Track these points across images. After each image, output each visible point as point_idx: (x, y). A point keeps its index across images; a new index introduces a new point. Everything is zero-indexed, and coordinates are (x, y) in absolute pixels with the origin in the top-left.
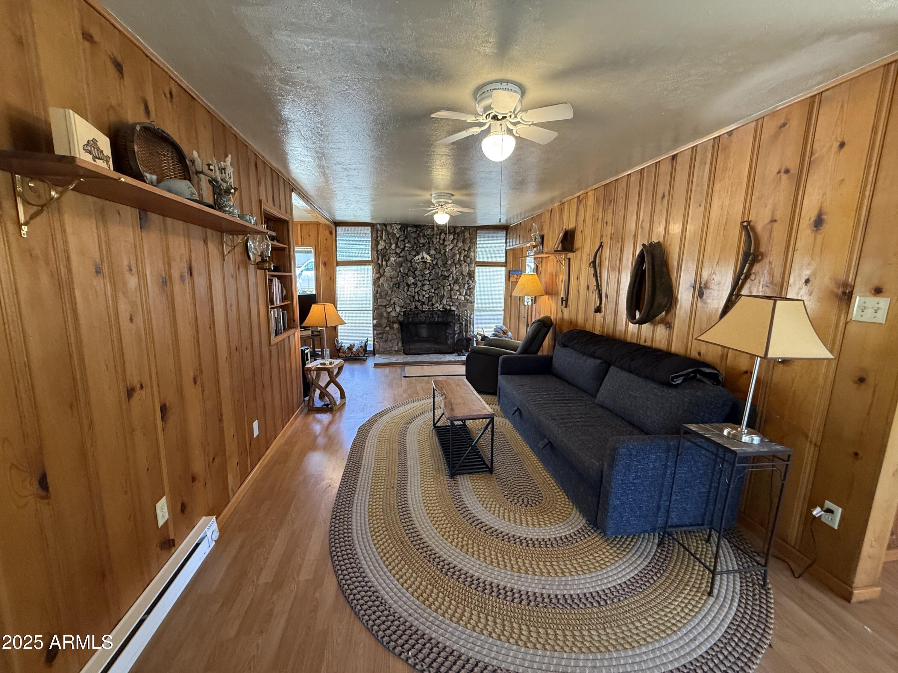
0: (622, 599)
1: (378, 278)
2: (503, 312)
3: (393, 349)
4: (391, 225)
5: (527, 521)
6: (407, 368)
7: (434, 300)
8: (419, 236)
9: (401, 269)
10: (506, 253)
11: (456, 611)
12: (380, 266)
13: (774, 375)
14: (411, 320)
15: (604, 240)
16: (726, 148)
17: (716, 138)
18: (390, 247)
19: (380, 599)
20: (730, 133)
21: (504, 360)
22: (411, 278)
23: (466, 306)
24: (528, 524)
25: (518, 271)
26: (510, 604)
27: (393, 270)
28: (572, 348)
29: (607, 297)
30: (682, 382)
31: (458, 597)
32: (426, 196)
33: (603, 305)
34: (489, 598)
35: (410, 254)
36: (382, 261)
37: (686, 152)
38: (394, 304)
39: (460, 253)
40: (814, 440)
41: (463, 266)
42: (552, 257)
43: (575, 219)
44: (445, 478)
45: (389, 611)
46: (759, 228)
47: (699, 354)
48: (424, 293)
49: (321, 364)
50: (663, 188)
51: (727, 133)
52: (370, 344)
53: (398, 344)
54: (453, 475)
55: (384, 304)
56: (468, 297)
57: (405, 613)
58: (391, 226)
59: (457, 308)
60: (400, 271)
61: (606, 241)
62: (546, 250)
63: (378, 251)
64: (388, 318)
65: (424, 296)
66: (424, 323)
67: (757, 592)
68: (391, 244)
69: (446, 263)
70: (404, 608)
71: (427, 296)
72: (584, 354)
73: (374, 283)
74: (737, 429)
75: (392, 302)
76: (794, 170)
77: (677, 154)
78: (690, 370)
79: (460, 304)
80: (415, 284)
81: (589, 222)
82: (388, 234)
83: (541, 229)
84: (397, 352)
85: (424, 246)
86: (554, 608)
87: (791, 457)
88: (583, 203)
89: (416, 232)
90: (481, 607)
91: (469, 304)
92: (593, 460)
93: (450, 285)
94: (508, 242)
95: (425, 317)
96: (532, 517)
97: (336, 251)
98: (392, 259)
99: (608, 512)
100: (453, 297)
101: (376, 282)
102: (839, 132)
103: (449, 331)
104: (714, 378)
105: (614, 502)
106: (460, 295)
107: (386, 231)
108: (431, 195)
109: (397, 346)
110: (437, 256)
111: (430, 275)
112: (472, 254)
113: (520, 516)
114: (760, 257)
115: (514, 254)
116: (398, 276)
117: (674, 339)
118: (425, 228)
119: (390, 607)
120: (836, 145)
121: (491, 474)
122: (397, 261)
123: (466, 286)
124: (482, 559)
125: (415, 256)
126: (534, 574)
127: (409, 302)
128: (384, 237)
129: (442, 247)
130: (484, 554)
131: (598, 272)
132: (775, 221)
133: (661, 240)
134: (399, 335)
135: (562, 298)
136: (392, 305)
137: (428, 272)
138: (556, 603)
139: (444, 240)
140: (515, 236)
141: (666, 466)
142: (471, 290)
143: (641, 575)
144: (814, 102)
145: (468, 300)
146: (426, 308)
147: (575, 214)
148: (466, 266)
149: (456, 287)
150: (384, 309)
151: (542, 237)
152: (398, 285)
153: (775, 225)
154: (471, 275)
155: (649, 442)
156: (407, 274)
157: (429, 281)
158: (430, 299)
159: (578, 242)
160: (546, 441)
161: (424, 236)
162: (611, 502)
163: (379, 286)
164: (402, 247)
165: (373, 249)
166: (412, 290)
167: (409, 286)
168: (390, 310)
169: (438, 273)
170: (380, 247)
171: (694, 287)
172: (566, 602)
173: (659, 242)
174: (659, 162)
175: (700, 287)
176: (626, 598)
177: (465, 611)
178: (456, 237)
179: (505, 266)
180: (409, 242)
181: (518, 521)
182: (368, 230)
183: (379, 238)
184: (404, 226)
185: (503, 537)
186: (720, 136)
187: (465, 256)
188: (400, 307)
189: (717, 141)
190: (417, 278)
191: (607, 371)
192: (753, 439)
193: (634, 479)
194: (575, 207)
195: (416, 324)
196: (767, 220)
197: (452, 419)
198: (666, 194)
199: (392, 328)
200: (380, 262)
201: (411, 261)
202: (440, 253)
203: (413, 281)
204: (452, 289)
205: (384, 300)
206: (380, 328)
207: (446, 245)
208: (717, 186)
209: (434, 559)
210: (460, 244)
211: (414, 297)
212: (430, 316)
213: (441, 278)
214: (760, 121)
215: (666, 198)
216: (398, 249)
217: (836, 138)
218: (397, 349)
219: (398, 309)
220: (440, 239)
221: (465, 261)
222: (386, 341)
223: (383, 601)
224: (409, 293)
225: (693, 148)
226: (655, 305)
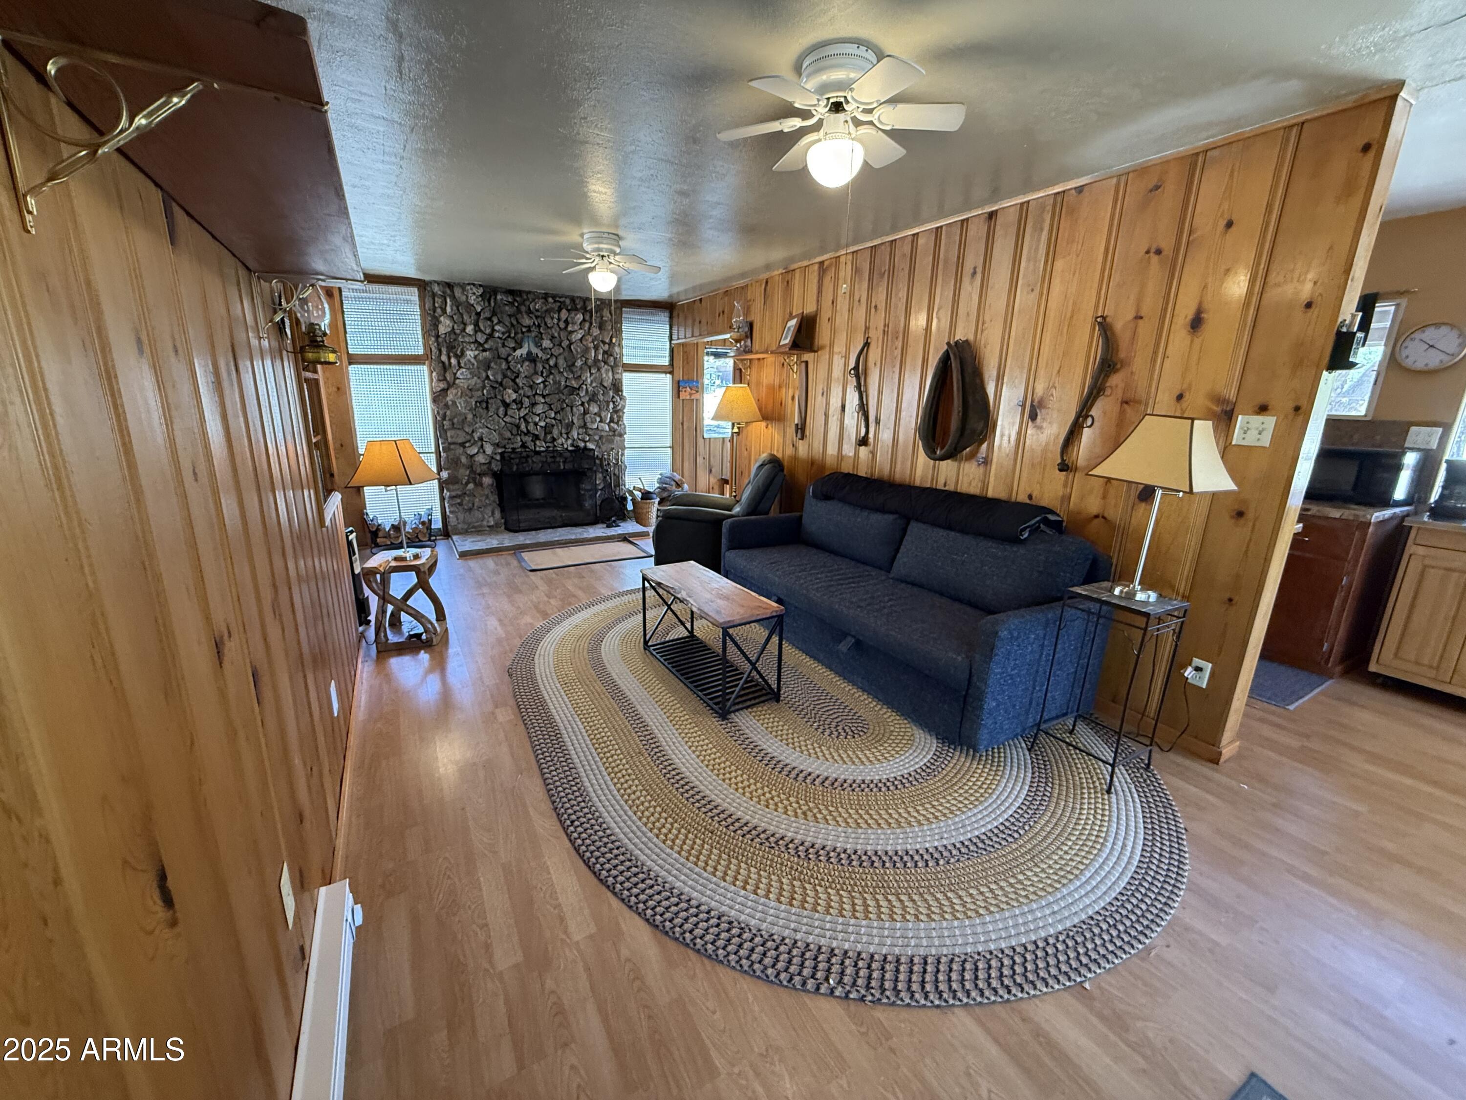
0: (1032, 824)
1: (445, 391)
2: (669, 451)
3: (485, 523)
4: (463, 286)
5: (868, 758)
6: (526, 556)
7: (555, 432)
8: (519, 311)
9: (489, 373)
10: (672, 351)
11: (854, 904)
12: (445, 367)
13: (1133, 518)
14: (515, 468)
15: (872, 334)
16: (1072, 211)
17: (1058, 193)
18: (464, 330)
19: (735, 924)
20: (1080, 190)
21: (733, 527)
22: (510, 391)
23: (612, 442)
24: (871, 761)
25: (693, 381)
26: (916, 871)
27: (473, 375)
28: (843, 500)
29: (878, 422)
30: (1029, 535)
31: (844, 884)
32: (572, 235)
33: (871, 435)
34: (885, 872)
35: (504, 346)
36: (449, 358)
37: (1012, 209)
38: (481, 439)
39: (596, 348)
40: (1181, 591)
41: (603, 371)
42: (770, 358)
43: (815, 298)
44: (714, 722)
45: (762, 936)
46: (1119, 325)
47: (1030, 497)
48: (537, 419)
49: (396, 559)
50: (973, 259)
51: (1075, 188)
52: (437, 516)
53: (493, 513)
54: (724, 715)
55: (460, 441)
56: (616, 426)
57: (787, 931)
58: (464, 290)
59: (598, 446)
60: (487, 377)
61: (876, 335)
62: (756, 346)
63: (437, 336)
64: (471, 467)
65: (536, 424)
66: (537, 474)
67: (1145, 776)
68: (465, 324)
69: (573, 365)
70: (781, 924)
71: (542, 424)
72: (864, 508)
73: (435, 400)
74: (1129, 586)
75: (476, 436)
76: (1168, 250)
77: (996, 211)
78: (1038, 518)
79: (601, 437)
80: (519, 403)
81: (843, 305)
82: (457, 304)
83: (747, 311)
84: (493, 529)
85: (529, 331)
86: (968, 859)
87: (1188, 612)
88: (831, 273)
89: (512, 304)
90: (883, 886)
91: (618, 438)
92: (950, 654)
93: (583, 404)
94: (675, 331)
95: (543, 462)
96: (869, 750)
97: (345, 332)
98: (470, 354)
99: (982, 720)
100: (589, 425)
101: (438, 397)
102: (1227, 207)
103: (585, 486)
104: (1057, 526)
105: (990, 704)
106: (601, 421)
107: (453, 297)
108: (582, 235)
109: (493, 517)
110: (556, 351)
111: (545, 386)
112: (617, 349)
113: (854, 752)
114: (1119, 366)
115: (684, 352)
116: (484, 387)
117: (992, 479)
118: (531, 297)
119: (759, 930)
120: (1222, 223)
121: (778, 701)
122: (480, 357)
123: (611, 405)
124: (843, 824)
125: (514, 350)
126: (920, 824)
127: (508, 435)
128: (448, 309)
129: (563, 334)
130: (840, 816)
131: (863, 384)
132: (1141, 318)
133: (971, 338)
134: (494, 498)
135: (797, 425)
136: (475, 442)
137: (540, 380)
138: (967, 852)
139: (566, 322)
140: (690, 322)
141: (1042, 646)
142: (618, 412)
143: (1034, 790)
144: (1196, 161)
145: (615, 431)
146: (541, 446)
147: (815, 290)
148: (607, 371)
149: (594, 409)
150: (461, 450)
151: (751, 325)
152: (484, 403)
153: (1141, 322)
154: (617, 387)
155: (1028, 617)
156: (501, 384)
157: (544, 397)
158: (547, 429)
159: (823, 334)
160: (850, 641)
161: (529, 312)
162: (985, 706)
163: (446, 406)
164: (488, 331)
165: (426, 334)
166: (516, 414)
167: (506, 405)
168: (474, 450)
169: (560, 382)
170: (442, 330)
171: (1023, 406)
172: (977, 847)
173: (967, 341)
174: (967, 219)
175: (1032, 406)
176: (1035, 822)
177: (865, 899)
178: (587, 318)
179: (671, 373)
180: (499, 322)
181: (857, 760)
182: (413, 294)
183: (439, 310)
184: (489, 291)
185: (851, 786)
186: (1064, 192)
187: (605, 352)
188: (493, 445)
189: (1059, 199)
190: (521, 392)
191: (904, 531)
192: (1149, 596)
193: (1012, 670)
194: (816, 281)
195: (523, 476)
196: (1130, 316)
197: (725, 626)
198: (979, 270)
199: (479, 484)
200: (444, 358)
201: (506, 359)
202: (560, 345)
203: (514, 396)
204: (586, 412)
205: (460, 433)
206: (456, 486)
207: (571, 332)
208: (1059, 264)
209: (776, 843)
210: (596, 332)
211: (518, 427)
212: (549, 460)
213: (566, 391)
214: (1123, 178)
215: (979, 277)
216: (479, 335)
217: (1222, 216)
218: (492, 523)
219: (489, 449)
220: (559, 320)
221: (605, 363)
222: (470, 510)
223: (743, 925)
224: (507, 419)
225: (1022, 204)
226: (967, 432)
